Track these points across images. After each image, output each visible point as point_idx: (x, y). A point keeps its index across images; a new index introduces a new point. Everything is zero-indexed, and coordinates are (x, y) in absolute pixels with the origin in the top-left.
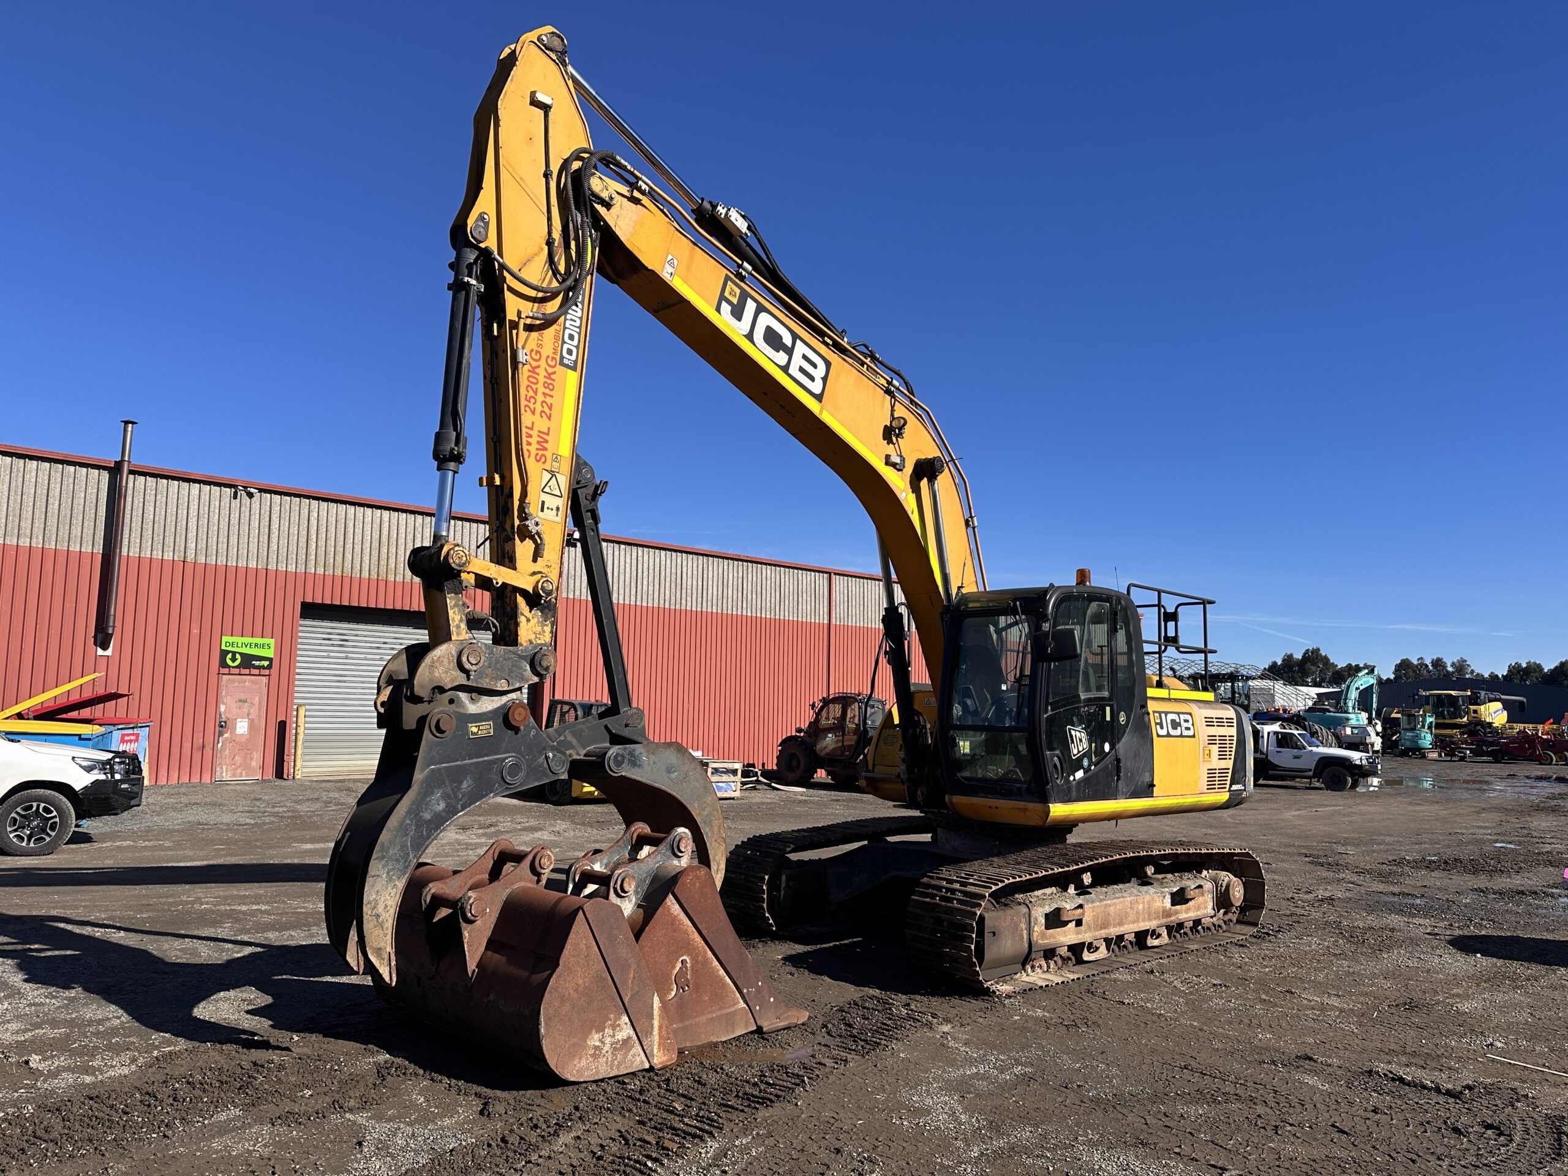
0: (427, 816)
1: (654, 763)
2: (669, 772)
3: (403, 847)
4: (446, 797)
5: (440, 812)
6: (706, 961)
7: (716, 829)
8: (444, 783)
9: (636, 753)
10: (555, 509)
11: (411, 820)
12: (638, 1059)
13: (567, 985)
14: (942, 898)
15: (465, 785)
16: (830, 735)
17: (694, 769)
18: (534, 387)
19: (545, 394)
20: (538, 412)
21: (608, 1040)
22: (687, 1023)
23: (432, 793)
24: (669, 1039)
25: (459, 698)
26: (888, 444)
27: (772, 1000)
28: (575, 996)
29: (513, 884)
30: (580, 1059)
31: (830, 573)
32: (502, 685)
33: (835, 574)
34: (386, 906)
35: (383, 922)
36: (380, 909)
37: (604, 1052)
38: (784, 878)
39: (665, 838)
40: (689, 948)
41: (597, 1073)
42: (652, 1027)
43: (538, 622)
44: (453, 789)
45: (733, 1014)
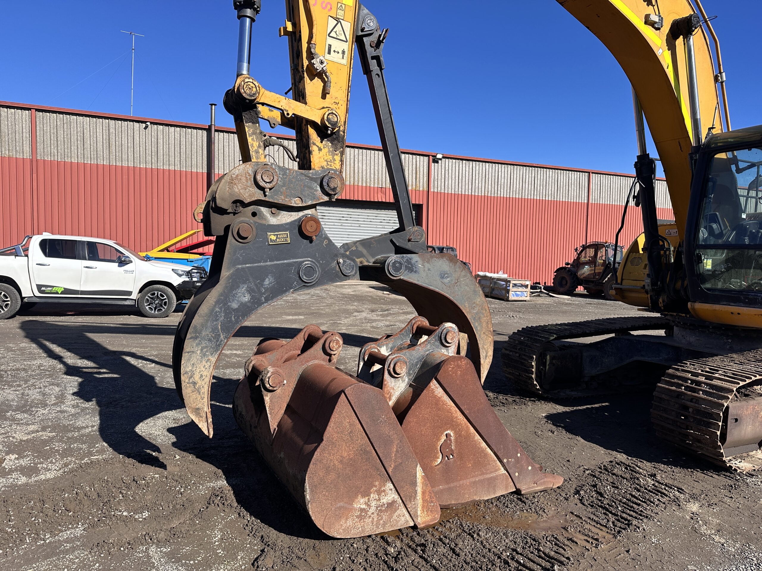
0: (235, 305)
1: (429, 269)
2: (442, 278)
3: (214, 329)
4: (250, 291)
5: (246, 303)
6: (469, 436)
7: (484, 324)
8: (248, 280)
9: (413, 261)
10: (340, 52)
11: (221, 308)
12: (403, 519)
13: (332, 457)
14: (687, 388)
15: (267, 282)
16: (587, 267)
17: (465, 276)
21: (373, 504)
22: (452, 485)
23: (238, 287)
24: (432, 502)
25: (261, 212)
26: (648, 5)
27: (530, 468)
28: (340, 466)
29: (308, 361)
30: (347, 519)
31: (589, 173)
32: (296, 202)
33: (593, 173)
34: (202, 376)
35: (199, 388)
36: (197, 378)
37: (369, 513)
38: (548, 357)
39: (435, 331)
40: (452, 424)
41: (363, 531)
42: (416, 492)
43: (329, 151)
44: (256, 285)
45: (495, 479)
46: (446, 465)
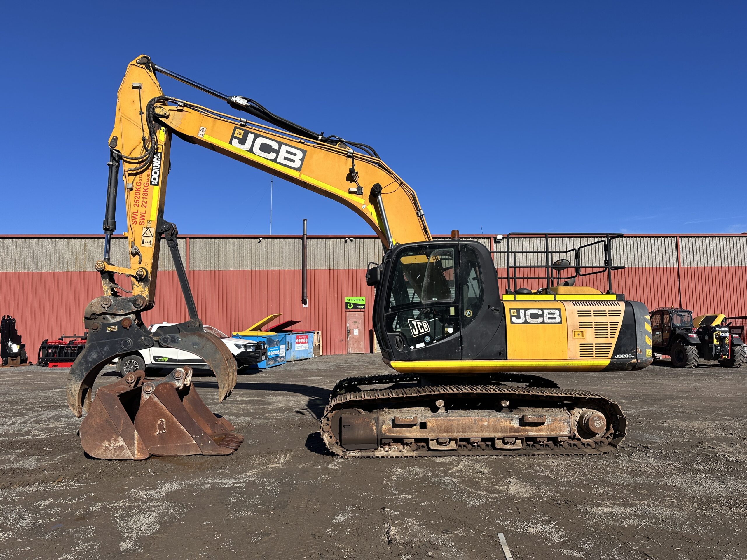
0: (90, 360)
1: (185, 341)
2: (193, 345)
3: (81, 370)
4: (98, 353)
5: (95, 358)
6: (173, 422)
7: (222, 370)
8: (97, 348)
9: (176, 337)
10: (149, 242)
11: (84, 361)
12: (127, 455)
13: (92, 422)
15: (105, 349)
18: (138, 196)
19: (143, 198)
20: (140, 206)
21: (113, 445)
22: (164, 445)
23: (92, 351)
24: (143, 449)
25: (107, 317)
26: (351, 182)
27: (210, 442)
28: (96, 426)
29: (118, 386)
30: (98, 450)
32: (121, 312)
34: (75, 390)
35: (74, 395)
36: (73, 391)
37: (110, 449)
40: (164, 415)
41: (106, 456)
42: (134, 443)
43: (142, 287)
44: (100, 350)
45: (189, 445)
46: (161, 435)
